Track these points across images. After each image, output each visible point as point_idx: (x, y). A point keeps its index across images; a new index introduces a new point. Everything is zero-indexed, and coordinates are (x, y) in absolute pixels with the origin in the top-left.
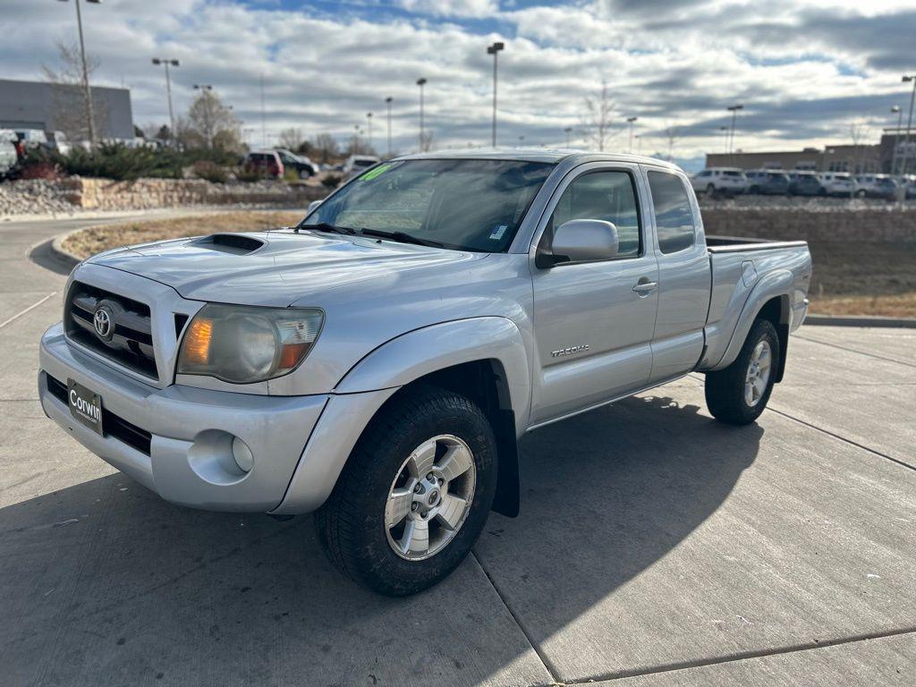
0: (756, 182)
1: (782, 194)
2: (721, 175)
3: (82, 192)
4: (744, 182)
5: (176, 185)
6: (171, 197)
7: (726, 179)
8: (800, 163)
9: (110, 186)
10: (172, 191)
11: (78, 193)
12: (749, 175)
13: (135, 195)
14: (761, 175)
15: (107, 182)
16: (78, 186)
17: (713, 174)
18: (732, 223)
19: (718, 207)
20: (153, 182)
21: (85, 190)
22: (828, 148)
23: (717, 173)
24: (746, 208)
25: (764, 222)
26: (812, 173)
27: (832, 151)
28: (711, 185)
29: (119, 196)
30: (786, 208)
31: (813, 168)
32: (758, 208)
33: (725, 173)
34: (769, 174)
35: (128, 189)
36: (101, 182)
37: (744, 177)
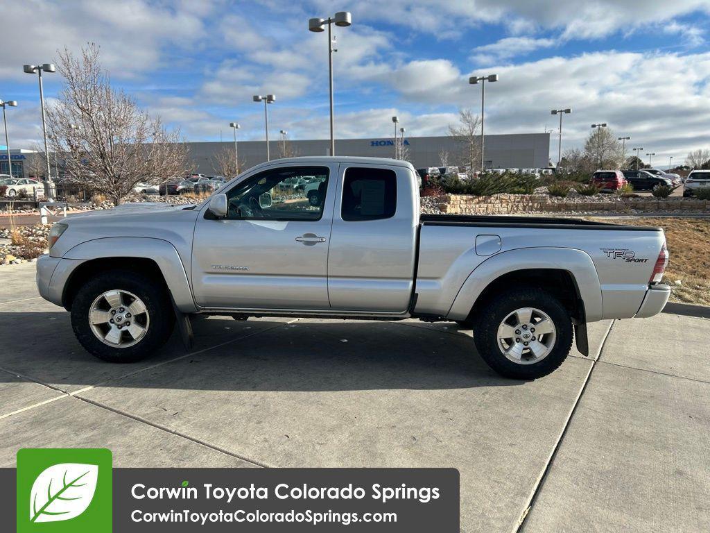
3: (449, 203)
5: (522, 198)
6: (517, 207)
9: (472, 199)
10: (519, 202)
11: (446, 204)
13: (490, 205)
15: (470, 197)
16: (448, 200)
20: (505, 196)
21: (452, 202)
29: (477, 206)
35: (484, 201)
36: (465, 197)
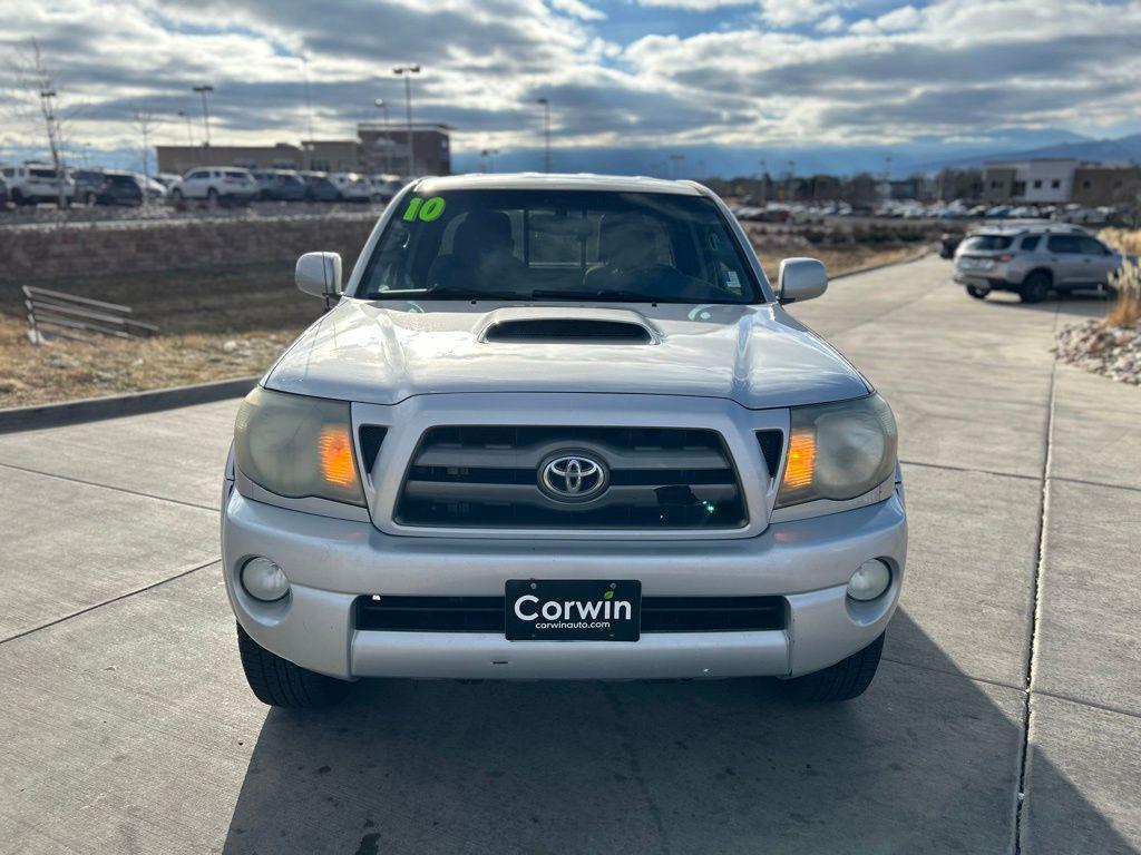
0: (267, 185)
1: (300, 200)
2: (224, 177)
4: (252, 186)
7: (230, 182)
8: (277, 161)
12: (258, 177)
14: (271, 177)
17: (212, 176)
18: (263, 238)
19: (242, 218)
22: (305, 144)
23: (217, 174)
24: (274, 219)
25: (298, 235)
26: (291, 173)
27: (311, 148)
28: (212, 190)
30: (317, 217)
31: (293, 167)
32: (287, 219)
33: (228, 174)
34: (280, 176)
37: (251, 178)
